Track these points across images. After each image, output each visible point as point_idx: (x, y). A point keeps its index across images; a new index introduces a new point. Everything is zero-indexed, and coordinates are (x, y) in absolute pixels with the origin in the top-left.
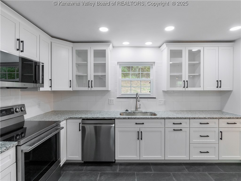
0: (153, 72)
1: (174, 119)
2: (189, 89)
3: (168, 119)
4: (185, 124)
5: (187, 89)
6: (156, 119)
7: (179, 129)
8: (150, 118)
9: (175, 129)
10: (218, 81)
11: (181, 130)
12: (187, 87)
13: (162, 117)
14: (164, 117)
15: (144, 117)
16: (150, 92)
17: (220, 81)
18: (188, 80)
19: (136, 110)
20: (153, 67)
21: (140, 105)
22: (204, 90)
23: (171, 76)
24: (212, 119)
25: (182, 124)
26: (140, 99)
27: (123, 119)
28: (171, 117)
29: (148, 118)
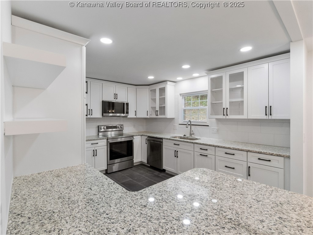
1: (201, 144)
2: (231, 117)
3: (196, 144)
4: (211, 151)
5: (226, 117)
7: (205, 154)
8: (183, 141)
10: (266, 107)
11: (207, 156)
17: (271, 107)
19: (190, 136)
21: (192, 131)
22: (249, 118)
24: (237, 150)
25: (207, 150)
28: (198, 142)
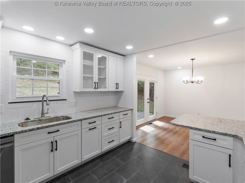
0: (62, 71)
1: (90, 118)
2: (99, 90)
3: (84, 120)
4: (98, 122)
5: (97, 90)
6: (73, 122)
7: (94, 127)
8: (67, 122)
9: (91, 128)
10: (116, 84)
11: (95, 128)
12: (97, 88)
13: (79, 119)
14: (81, 119)
15: (60, 123)
16: (58, 93)
17: (118, 84)
18: (97, 82)
19: (43, 117)
20: (63, 65)
21: (48, 109)
22: (109, 91)
23: (84, 77)
24: (115, 113)
25: (96, 122)
26: (50, 102)
27: (29, 131)
28: (87, 117)
29: (64, 123)
